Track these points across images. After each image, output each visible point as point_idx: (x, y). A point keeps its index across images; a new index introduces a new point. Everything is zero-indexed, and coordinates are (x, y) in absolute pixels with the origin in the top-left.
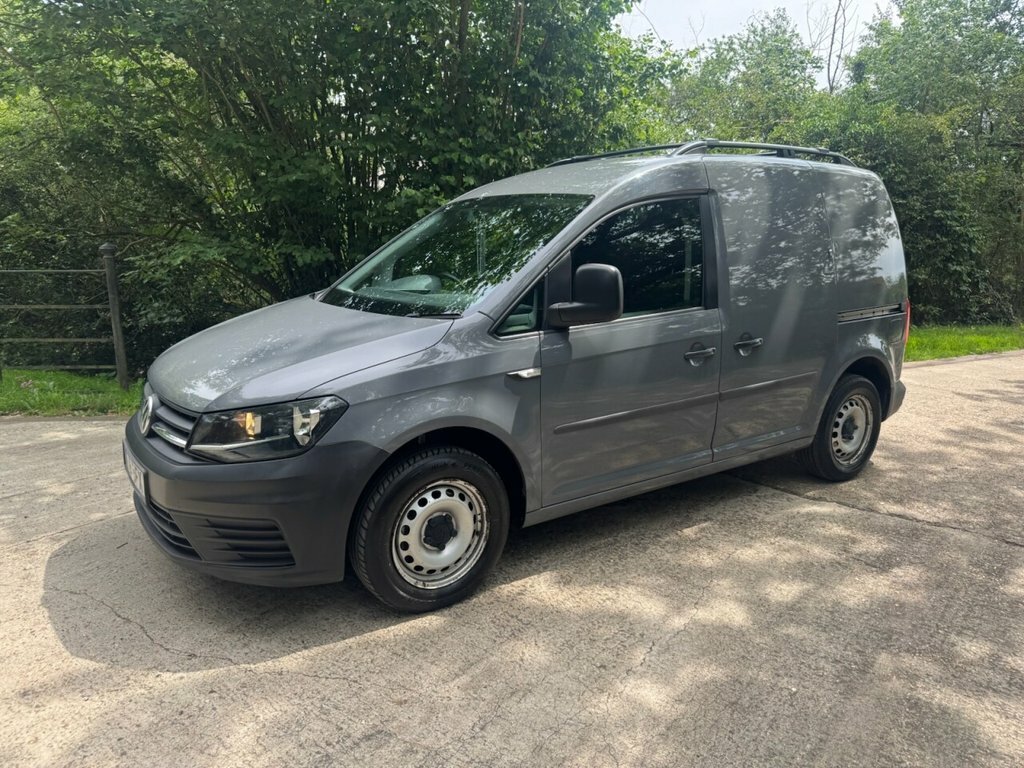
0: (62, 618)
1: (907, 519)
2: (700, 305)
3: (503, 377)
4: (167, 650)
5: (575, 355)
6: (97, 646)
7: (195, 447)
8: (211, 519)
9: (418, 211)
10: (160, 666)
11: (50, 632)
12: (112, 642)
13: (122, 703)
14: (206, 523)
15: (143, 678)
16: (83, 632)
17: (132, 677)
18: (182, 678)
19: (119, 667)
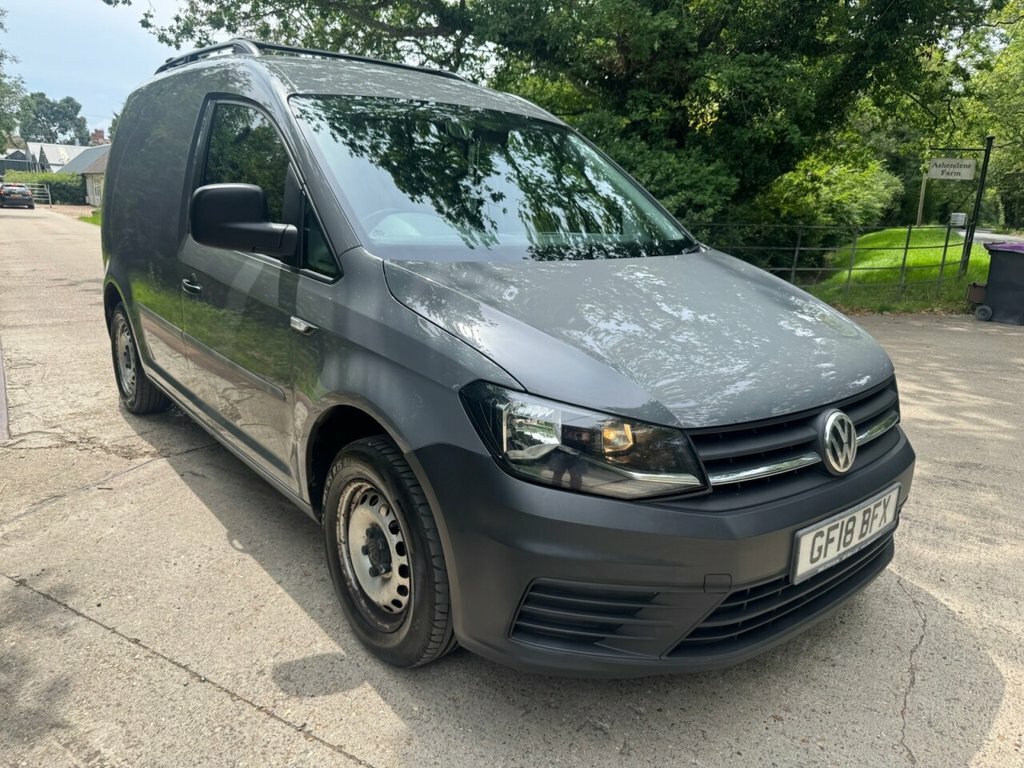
0: (968, 731)
4: (925, 621)
6: (973, 671)
10: (950, 615)
11: (1000, 725)
12: (955, 663)
13: (1010, 620)
15: (973, 621)
16: (966, 695)
17: (980, 627)
18: (947, 600)
19: (980, 641)
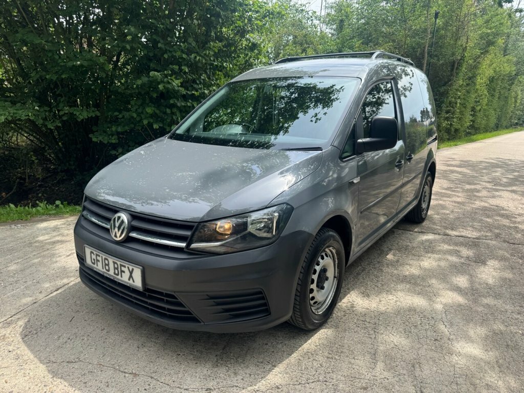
1: (464, 237)
7: (194, 246)
8: (209, 294)
9: (159, 86)
14: (207, 297)
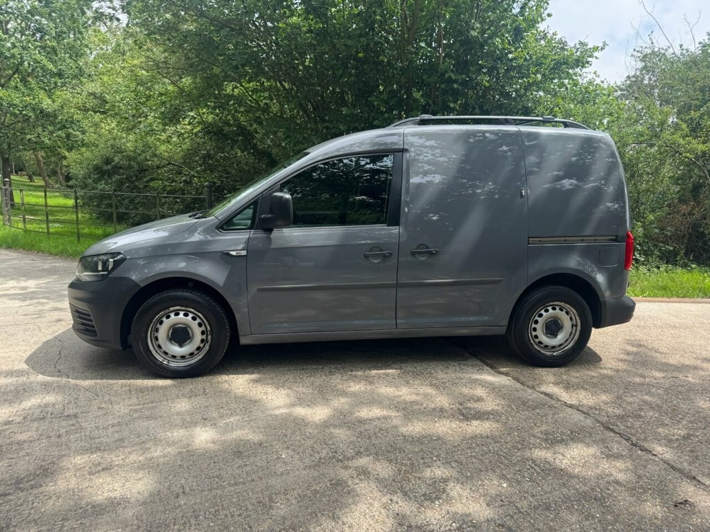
2: (385, 223)
3: (219, 254)
5: (273, 246)
